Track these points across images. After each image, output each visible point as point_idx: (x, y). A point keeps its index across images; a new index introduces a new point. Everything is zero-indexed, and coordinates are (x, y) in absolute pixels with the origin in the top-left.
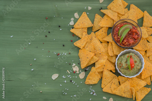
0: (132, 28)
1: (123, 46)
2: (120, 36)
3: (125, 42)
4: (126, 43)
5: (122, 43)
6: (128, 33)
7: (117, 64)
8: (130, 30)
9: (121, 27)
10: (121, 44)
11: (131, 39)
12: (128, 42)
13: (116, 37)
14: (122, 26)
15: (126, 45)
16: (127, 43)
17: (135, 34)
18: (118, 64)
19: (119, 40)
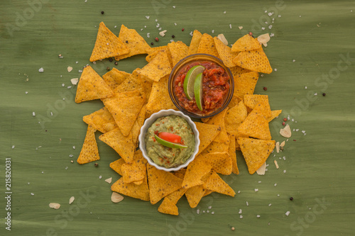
0: (204, 68)
1: (210, 113)
2: (191, 98)
3: (208, 103)
4: (210, 104)
5: (204, 108)
6: (203, 82)
7: (159, 165)
8: (204, 75)
9: (183, 80)
10: (204, 112)
11: (214, 91)
12: (215, 100)
13: (186, 105)
14: (185, 77)
15: (214, 108)
16: (213, 103)
17: (216, 77)
18: (161, 164)
19: (194, 107)
